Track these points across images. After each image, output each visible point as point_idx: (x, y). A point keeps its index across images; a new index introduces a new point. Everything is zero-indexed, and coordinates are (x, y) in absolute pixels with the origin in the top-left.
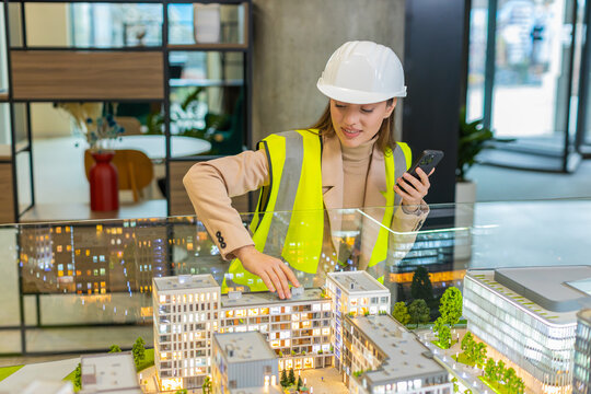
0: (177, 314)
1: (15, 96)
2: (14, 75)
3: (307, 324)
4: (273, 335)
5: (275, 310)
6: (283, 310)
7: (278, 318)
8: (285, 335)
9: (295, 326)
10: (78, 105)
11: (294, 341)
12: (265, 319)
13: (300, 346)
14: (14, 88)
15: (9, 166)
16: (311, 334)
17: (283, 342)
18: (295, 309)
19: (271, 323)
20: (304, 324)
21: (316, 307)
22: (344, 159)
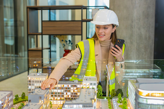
0: (33, 83)
1: (43, 33)
2: (43, 28)
3: (76, 91)
4: (65, 93)
5: (66, 86)
6: (68, 86)
7: (67, 88)
8: (69, 94)
9: (72, 91)
10: (60, 36)
11: (72, 96)
12: (62, 88)
13: (73, 98)
14: (43, 31)
15: (41, 52)
16: (77, 94)
17: (68, 96)
18: (72, 86)
19: (64, 90)
20: (75, 91)
21: (78, 86)
22: (101, 46)
